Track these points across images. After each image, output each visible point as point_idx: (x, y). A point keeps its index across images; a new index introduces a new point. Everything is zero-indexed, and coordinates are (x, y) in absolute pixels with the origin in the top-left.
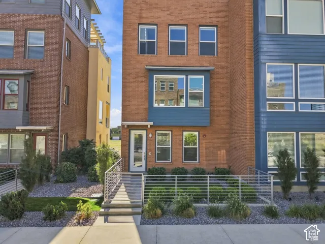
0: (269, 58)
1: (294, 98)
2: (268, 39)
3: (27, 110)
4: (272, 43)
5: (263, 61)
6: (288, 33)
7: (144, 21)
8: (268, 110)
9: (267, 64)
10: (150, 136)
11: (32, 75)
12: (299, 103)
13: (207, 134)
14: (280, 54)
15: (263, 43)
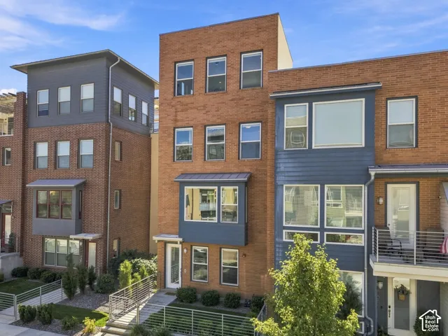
0: (287, 178)
1: (319, 226)
2: (286, 156)
3: (80, 218)
4: (290, 161)
5: (279, 183)
6: (313, 147)
7: (179, 124)
8: (284, 240)
9: (285, 186)
10: (185, 251)
11: (84, 184)
12: (326, 233)
13: (247, 254)
14: (301, 174)
15: (280, 161)
